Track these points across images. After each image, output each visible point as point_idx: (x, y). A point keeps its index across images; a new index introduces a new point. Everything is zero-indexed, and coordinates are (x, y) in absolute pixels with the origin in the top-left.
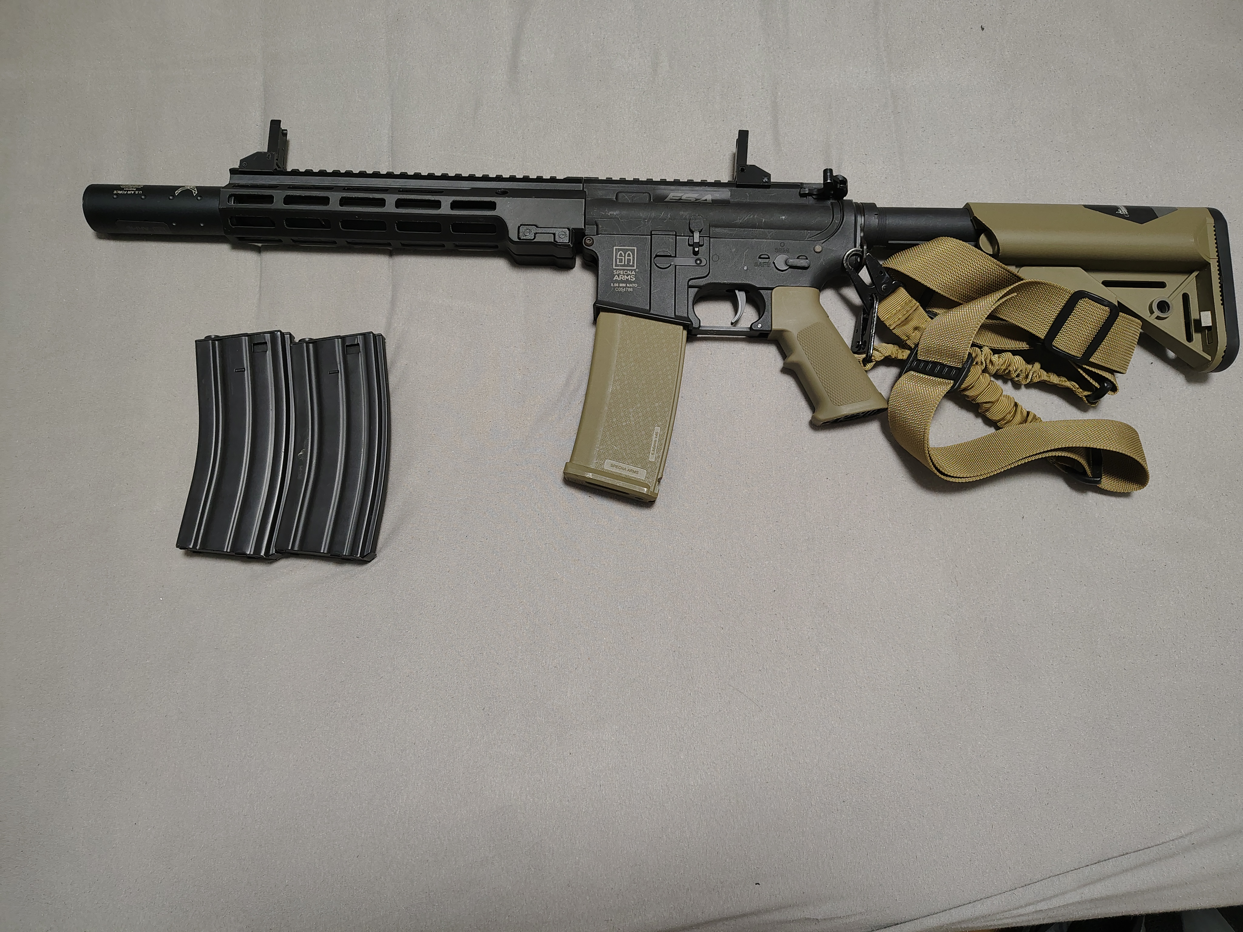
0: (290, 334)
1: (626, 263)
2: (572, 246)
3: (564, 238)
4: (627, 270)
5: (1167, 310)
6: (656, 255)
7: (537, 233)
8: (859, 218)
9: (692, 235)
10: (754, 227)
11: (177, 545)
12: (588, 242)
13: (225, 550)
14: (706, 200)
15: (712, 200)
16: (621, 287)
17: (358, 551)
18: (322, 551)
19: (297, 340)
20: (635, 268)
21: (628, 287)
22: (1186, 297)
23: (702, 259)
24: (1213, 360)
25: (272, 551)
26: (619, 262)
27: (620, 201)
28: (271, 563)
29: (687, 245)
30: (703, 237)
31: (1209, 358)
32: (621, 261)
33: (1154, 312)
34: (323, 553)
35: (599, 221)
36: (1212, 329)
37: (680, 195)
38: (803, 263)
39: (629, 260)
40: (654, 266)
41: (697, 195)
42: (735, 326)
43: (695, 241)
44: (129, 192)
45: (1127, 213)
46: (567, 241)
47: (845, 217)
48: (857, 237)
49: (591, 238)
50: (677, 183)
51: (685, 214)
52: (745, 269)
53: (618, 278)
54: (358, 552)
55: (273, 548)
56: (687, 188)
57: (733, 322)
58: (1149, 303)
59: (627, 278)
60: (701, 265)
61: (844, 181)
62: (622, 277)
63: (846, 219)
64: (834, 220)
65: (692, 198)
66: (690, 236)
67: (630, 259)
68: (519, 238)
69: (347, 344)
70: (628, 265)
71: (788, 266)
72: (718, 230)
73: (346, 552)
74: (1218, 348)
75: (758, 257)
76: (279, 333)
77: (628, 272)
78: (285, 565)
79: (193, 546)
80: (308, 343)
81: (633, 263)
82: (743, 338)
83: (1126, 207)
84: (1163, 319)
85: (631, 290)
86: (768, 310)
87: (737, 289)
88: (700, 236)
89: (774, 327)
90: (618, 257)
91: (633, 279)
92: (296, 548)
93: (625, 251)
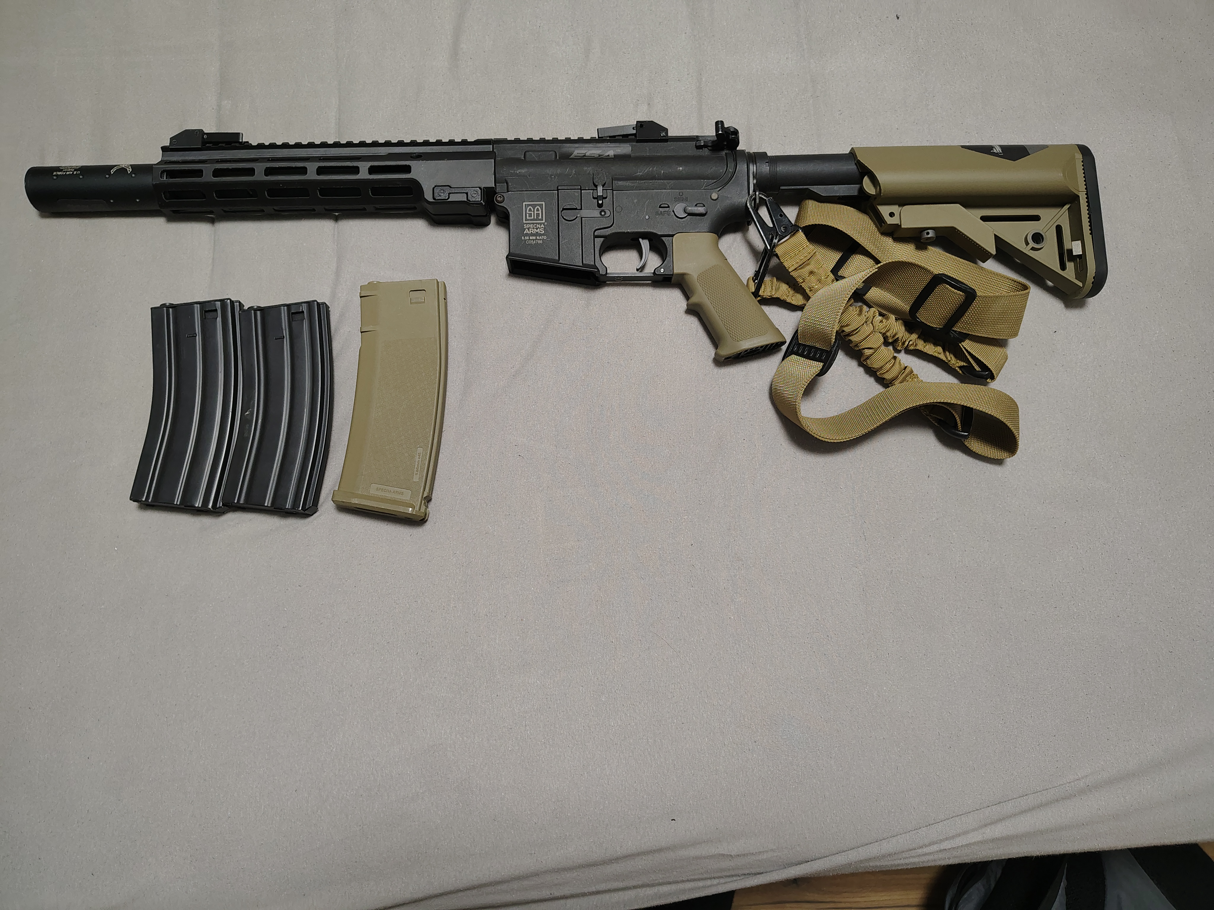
0: (240, 302)
1: (535, 218)
2: (484, 204)
3: (476, 197)
4: (536, 223)
5: (1041, 240)
6: (563, 209)
7: (450, 193)
8: (751, 167)
9: (596, 189)
10: (653, 178)
11: (130, 498)
12: (499, 199)
13: (175, 503)
14: (609, 156)
15: (614, 155)
16: (531, 240)
17: (300, 504)
18: (266, 505)
19: (246, 308)
20: (544, 221)
21: (538, 240)
22: (1059, 229)
23: (606, 210)
24: (1083, 286)
25: (220, 504)
26: (529, 217)
27: (527, 159)
28: (219, 516)
29: (592, 197)
30: (606, 190)
31: (1081, 284)
32: (530, 215)
33: (1029, 244)
34: (267, 506)
35: (509, 179)
36: (1082, 258)
37: (584, 152)
38: (701, 210)
39: (538, 215)
40: (561, 219)
41: (601, 151)
42: (641, 272)
43: (598, 195)
44: (68, 173)
45: (1001, 151)
46: (480, 200)
47: (738, 166)
48: (750, 185)
49: (502, 195)
50: (581, 141)
51: (589, 169)
52: (647, 218)
53: (528, 232)
54: (300, 506)
55: (220, 501)
56: (591, 145)
57: (638, 268)
58: (1026, 235)
59: (537, 231)
60: (605, 216)
61: (736, 132)
62: (532, 230)
63: (739, 167)
64: (728, 168)
65: (595, 154)
66: (594, 190)
67: (539, 213)
68: (434, 199)
69: (292, 312)
70: (537, 219)
71: (687, 213)
72: (620, 183)
73: (288, 505)
74: (1088, 275)
75: (658, 206)
76: (229, 301)
77: (538, 225)
78: (231, 518)
79: (146, 499)
80: (256, 310)
81: (542, 217)
82: (649, 283)
83: (1001, 146)
84: (1038, 250)
85: (541, 242)
86: (670, 256)
87: (640, 238)
88: (603, 190)
89: (675, 272)
90: (528, 212)
91: (542, 232)
92: (242, 501)
93: (534, 206)
